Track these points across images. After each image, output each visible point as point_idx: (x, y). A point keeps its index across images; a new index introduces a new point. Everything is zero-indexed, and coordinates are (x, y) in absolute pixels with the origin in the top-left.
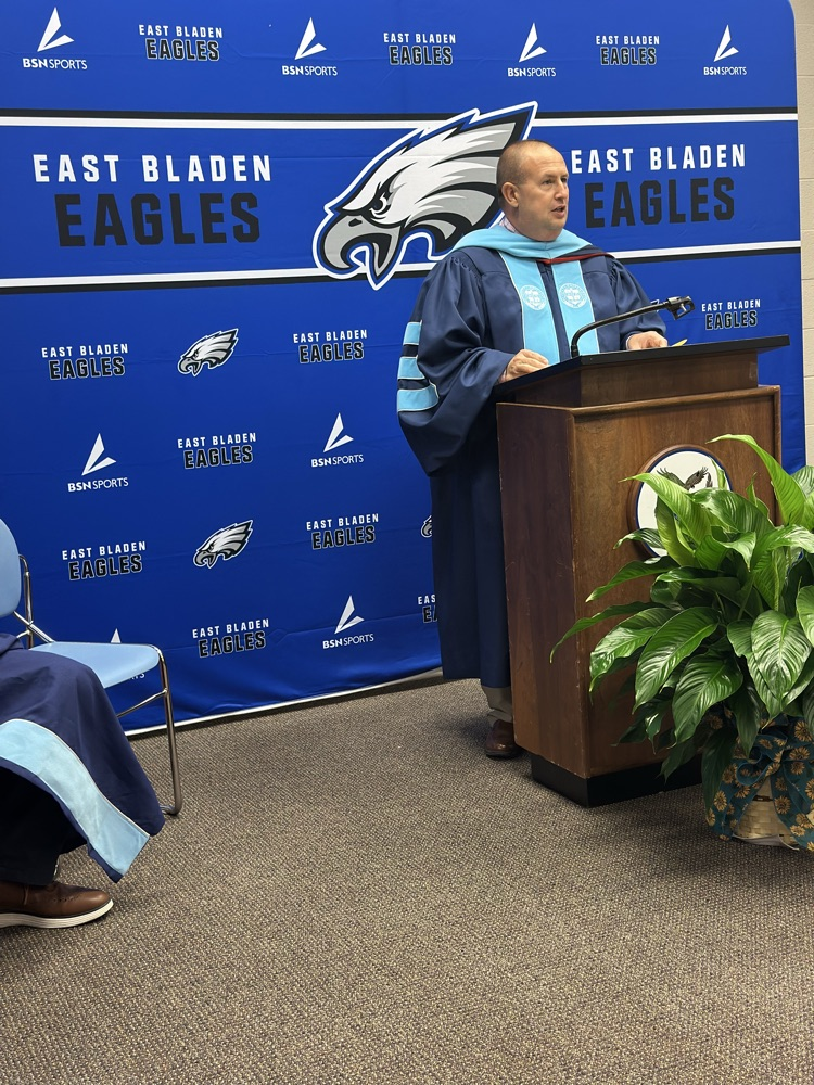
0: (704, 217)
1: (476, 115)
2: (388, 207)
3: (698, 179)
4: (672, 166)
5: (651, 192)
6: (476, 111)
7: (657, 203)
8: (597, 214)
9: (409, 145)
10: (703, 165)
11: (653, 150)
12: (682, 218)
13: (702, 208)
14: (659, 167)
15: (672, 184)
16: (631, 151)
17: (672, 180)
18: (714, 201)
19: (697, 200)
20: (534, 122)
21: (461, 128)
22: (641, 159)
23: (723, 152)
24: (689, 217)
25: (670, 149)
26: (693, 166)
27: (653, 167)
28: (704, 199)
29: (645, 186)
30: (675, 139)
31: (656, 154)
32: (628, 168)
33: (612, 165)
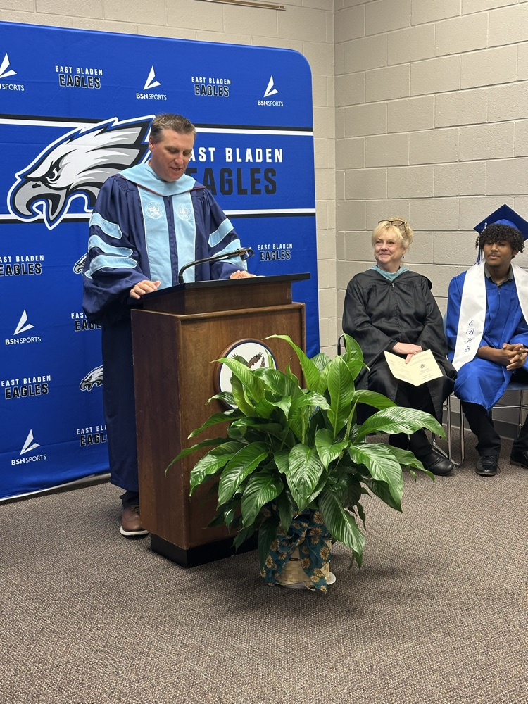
0: (258, 192)
1: (116, 122)
2: (58, 177)
3: (254, 168)
4: (239, 160)
5: (226, 175)
6: (116, 119)
7: (230, 182)
9: (72, 138)
10: (258, 160)
11: (227, 149)
12: (245, 192)
13: (257, 186)
14: (231, 160)
15: (239, 171)
16: (214, 149)
17: (239, 168)
18: (264, 183)
19: (254, 181)
21: (106, 129)
22: (220, 154)
23: (269, 153)
24: (249, 192)
25: (237, 149)
26: (251, 161)
27: (228, 160)
28: (258, 181)
29: (223, 171)
30: (242, 143)
31: (229, 152)
32: (212, 160)
33: (202, 158)
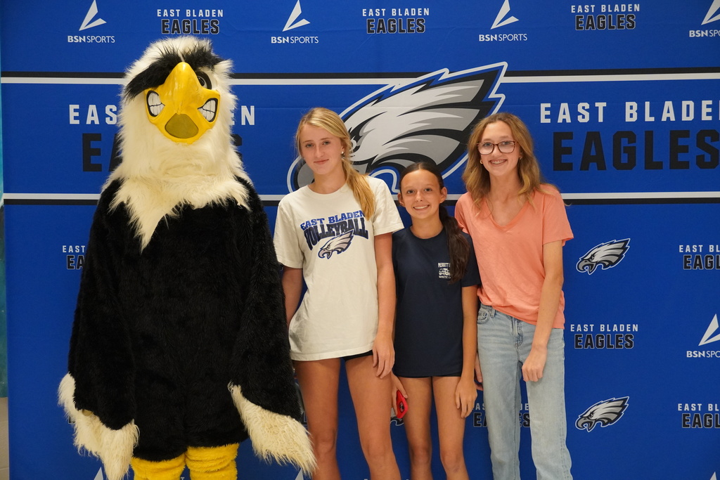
0: (685, 165)
1: (446, 74)
2: (357, 148)
3: (678, 131)
4: (648, 118)
5: (624, 142)
6: (446, 70)
7: (631, 152)
8: (565, 159)
9: (380, 98)
10: (684, 118)
11: (628, 104)
12: (659, 166)
13: (682, 157)
14: (635, 119)
15: (649, 135)
16: (604, 104)
17: (650, 133)
18: (695, 151)
19: (675, 149)
20: (503, 79)
21: (430, 84)
22: (615, 111)
23: (708, 106)
24: (666, 165)
25: (647, 104)
26: (673, 119)
27: (628, 119)
28: (685, 149)
29: (618, 137)
30: (656, 94)
31: (631, 108)
32: (601, 119)
33: (584, 117)
